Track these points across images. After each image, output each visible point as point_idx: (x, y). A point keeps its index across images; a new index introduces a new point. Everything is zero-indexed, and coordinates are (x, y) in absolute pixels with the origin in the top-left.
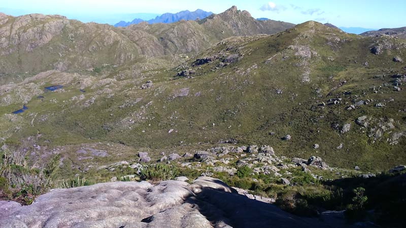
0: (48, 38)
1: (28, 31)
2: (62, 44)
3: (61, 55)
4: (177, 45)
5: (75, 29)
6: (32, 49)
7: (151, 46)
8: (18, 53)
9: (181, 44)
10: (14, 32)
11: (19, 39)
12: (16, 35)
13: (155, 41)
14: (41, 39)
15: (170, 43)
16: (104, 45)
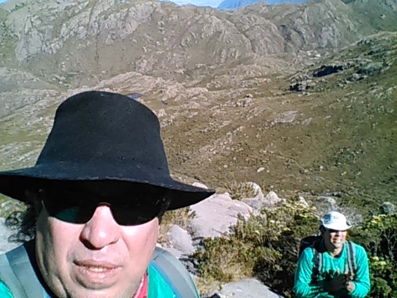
0: (132, 27)
1: (109, 17)
2: (149, 35)
3: (146, 51)
4: (305, 37)
5: (166, 14)
6: (112, 41)
7: (266, 38)
8: (96, 46)
9: (311, 35)
10: (93, 19)
11: (99, 29)
12: (96, 24)
13: (273, 30)
14: (124, 27)
15: (294, 33)
16: (201, 37)
